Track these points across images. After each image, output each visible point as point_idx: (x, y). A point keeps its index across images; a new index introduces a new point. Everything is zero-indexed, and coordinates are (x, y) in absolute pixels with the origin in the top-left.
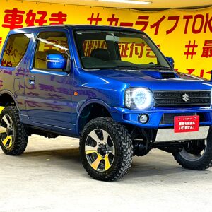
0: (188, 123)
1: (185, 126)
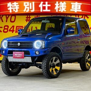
0: (19, 55)
1: (17, 56)
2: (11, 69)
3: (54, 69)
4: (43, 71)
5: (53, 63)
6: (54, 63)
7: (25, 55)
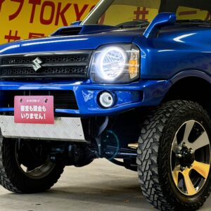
0: (35, 108)
2: (24, 168)
3: (186, 173)
4: (141, 177)
5: (184, 148)
6: (188, 145)
7: (58, 110)
